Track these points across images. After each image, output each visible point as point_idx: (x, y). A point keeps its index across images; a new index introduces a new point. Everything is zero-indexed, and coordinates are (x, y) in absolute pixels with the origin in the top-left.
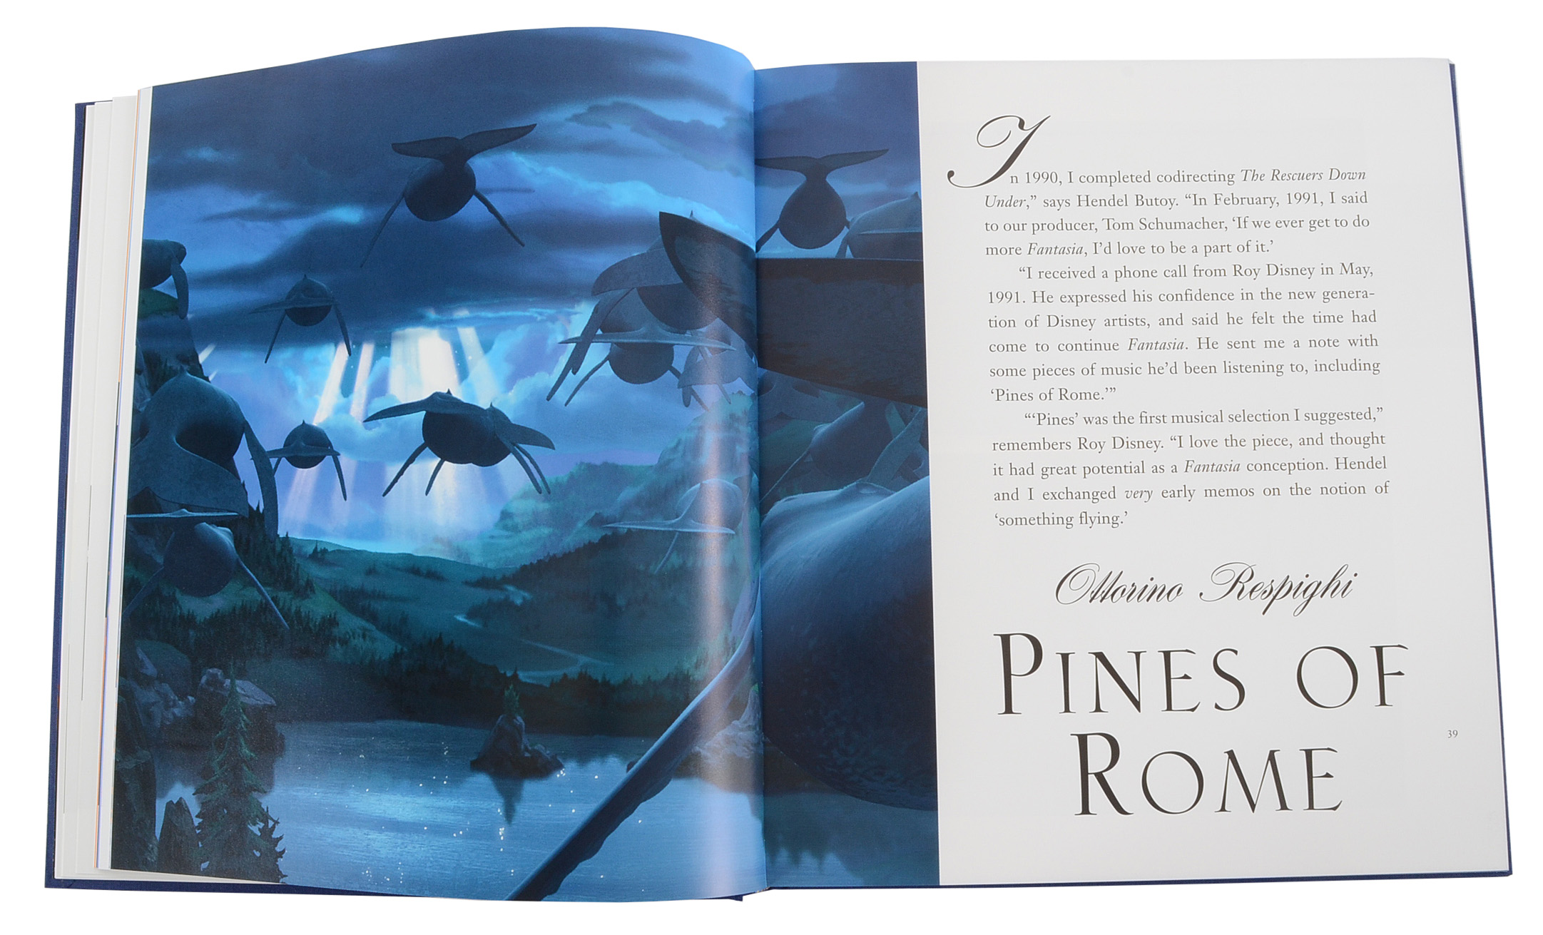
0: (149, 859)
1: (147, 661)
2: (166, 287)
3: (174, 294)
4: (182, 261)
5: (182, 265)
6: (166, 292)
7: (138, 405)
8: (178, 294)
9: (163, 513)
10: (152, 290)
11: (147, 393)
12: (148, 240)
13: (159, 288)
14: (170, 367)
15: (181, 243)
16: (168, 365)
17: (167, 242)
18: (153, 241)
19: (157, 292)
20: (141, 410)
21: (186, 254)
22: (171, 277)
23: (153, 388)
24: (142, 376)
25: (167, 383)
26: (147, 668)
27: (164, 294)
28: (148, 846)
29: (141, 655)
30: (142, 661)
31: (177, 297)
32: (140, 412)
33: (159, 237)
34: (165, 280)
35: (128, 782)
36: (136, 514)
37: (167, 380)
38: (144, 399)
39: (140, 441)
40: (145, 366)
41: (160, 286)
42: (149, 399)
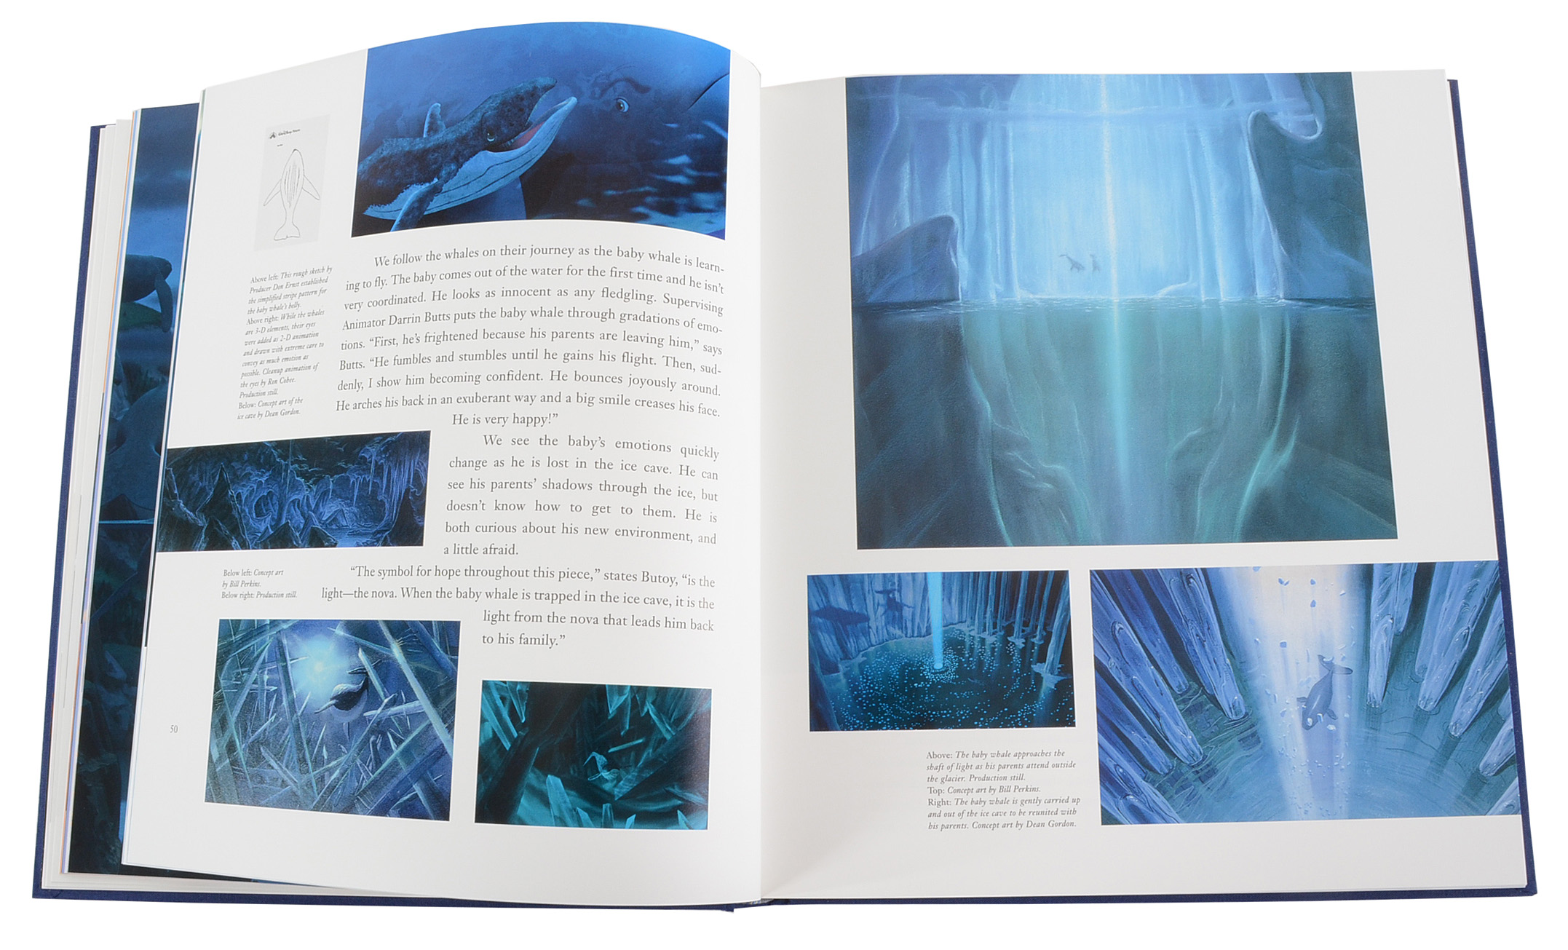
0: (111, 861)
1: (116, 665)
2: (150, 301)
3: (158, 308)
4: (167, 276)
5: (166, 280)
6: (150, 306)
7: (115, 414)
8: (162, 308)
9: (138, 520)
10: (135, 304)
11: (125, 402)
12: (131, 256)
13: (142, 302)
14: (151, 378)
15: (167, 259)
16: (149, 376)
17: (152, 257)
18: (138, 256)
19: (139, 305)
20: (118, 419)
21: (171, 270)
22: (155, 292)
23: (132, 398)
24: (120, 386)
25: (147, 394)
26: (116, 672)
27: (146, 307)
28: (110, 848)
29: (110, 658)
30: (111, 664)
31: (160, 311)
32: (116, 421)
33: (143, 253)
34: (149, 294)
35: (91, 785)
36: (110, 520)
37: (147, 391)
38: (122, 409)
39: (116, 449)
40: (123, 376)
41: (142, 299)
42: (128, 409)
